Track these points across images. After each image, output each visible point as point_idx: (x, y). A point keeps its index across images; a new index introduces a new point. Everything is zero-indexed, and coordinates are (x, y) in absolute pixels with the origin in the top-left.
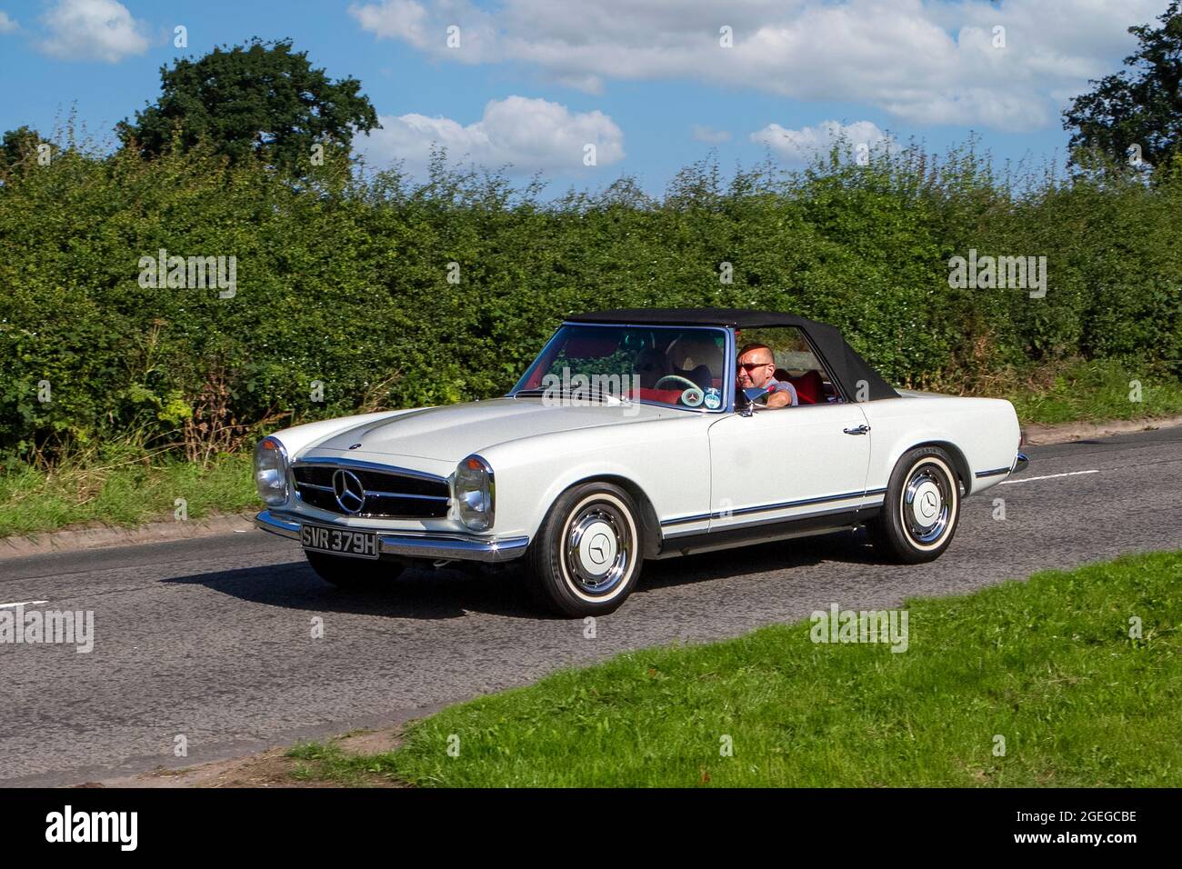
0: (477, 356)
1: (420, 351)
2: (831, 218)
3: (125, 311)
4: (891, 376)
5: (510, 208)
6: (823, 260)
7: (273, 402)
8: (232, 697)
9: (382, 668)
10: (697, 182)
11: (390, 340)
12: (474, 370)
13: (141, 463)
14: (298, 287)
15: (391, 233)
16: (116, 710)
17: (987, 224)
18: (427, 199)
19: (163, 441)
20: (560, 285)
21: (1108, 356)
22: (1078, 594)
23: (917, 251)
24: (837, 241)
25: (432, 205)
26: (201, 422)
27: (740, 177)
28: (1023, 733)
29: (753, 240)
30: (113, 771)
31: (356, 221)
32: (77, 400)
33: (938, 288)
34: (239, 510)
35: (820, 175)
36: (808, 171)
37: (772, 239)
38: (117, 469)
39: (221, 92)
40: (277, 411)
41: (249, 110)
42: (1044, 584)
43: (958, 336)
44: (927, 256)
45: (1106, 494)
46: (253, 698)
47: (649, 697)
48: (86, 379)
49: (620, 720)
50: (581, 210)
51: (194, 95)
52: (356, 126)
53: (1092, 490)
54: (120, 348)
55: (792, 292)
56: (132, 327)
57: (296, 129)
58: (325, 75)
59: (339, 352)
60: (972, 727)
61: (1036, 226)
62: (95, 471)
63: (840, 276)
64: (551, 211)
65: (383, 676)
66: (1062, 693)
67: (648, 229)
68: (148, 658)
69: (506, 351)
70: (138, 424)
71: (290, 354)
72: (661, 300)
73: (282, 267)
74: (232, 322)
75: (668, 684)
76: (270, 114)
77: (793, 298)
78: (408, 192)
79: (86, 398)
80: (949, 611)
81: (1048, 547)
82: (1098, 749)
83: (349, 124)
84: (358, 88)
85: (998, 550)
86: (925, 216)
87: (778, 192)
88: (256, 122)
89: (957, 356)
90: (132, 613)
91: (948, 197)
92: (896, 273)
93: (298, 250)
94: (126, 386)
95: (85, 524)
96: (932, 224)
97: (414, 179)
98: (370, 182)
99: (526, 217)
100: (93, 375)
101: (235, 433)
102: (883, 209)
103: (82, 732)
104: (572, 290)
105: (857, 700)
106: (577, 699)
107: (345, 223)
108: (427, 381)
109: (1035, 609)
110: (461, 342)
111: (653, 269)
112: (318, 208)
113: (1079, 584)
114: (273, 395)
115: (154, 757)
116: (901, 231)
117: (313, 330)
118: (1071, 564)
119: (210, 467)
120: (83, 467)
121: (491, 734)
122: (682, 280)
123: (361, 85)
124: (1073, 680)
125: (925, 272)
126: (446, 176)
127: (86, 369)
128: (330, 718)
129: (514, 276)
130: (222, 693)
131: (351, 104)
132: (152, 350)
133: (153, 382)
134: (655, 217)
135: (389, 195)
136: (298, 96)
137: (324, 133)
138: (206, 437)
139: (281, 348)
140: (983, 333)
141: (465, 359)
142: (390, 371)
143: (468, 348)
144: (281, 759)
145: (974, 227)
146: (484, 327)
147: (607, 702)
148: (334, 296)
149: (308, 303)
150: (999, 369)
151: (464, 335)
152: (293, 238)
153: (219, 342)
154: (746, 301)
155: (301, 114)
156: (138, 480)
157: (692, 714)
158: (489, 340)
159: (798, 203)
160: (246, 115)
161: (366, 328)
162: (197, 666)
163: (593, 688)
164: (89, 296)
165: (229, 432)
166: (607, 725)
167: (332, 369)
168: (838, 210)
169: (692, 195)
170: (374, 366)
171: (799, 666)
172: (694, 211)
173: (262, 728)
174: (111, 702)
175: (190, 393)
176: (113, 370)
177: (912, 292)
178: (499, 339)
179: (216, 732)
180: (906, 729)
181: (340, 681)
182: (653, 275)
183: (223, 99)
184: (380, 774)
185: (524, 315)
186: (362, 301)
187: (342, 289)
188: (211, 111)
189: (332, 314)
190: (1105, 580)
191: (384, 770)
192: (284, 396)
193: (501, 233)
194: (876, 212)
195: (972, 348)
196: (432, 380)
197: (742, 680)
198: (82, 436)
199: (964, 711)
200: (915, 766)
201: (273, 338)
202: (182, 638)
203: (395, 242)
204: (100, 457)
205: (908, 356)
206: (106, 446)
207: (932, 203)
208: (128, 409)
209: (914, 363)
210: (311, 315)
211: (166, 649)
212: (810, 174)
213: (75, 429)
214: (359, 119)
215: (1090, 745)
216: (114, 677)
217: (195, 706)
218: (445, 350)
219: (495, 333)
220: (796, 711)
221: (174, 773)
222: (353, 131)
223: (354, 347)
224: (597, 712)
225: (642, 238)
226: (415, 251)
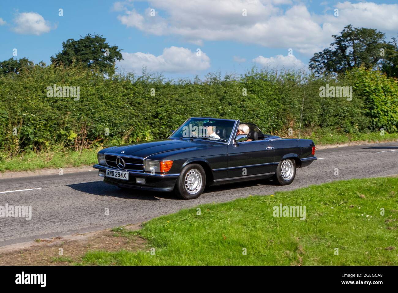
0: (154, 123)
1: (139, 122)
2: (251, 87)
3: (59, 110)
4: (267, 131)
5: (164, 83)
6: (249, 99)
7: (99, 135)
8: (95, 215)
9: (134, 208)
10: (215, 77)
11: (131, 119)
12: (153, 128)
13: (63, 151)
14: (106, 104)
15: (132, 89)
16: (63, 218)
17: (294, 89)
18: (141, 80)
19: (69, 145)
20: (177, 104)
21: (327, 127)
22: (322, 191)
23: (275, 97)
24: (253, 94)
25: (143, 82)
26: (79, 140)
27: (227, 76)
28: (309, 228)
29: (230, 93)
30: (65, 234)
31: (122, 86)
32: (46, 134)
33: (280, 107)
34: (89, 165)
35: (249, 75)
36: (245, 74)
37: (235, 93)
38: (57, 153)
39: (79, 49)
40: (100, 138)
41: (87, 54)
42: (312, 189)
43: (286, 120)
44: (277, 98)
45: (327, 165)
46: (100, 215)
47: (208, 217)
48: (48, 128)
49: (200, 223)
50: (183, 84)
51: (72, 50)
52: (117, 59)
53: (323, 164)
54: (58, 120)
55: (240, 107)
56: (61, 114)
57: (100, 59)
58: (108, 44)
59: (117, 122)
60: (294, 226)
61: (308, 90)
62: (50, 153)
63: (254, 103)
64: (175, 84)
65: (135, 210)
66: (319, 218)
67: (201, 89)
68: (70, 204)
69: (163, 123)
70: (62, 141)
71: (104, 122)
72: (205, 109)
73: (102, 98)
74: (88, 113)
75: (213, 213)
76: (93, 55)
77: (241, 109)
78: (136, 78)
79: (48, 133)
80: (287, 195)
81: (312, 179)
82: (329, 233)
83: (115, 58)
84: (117, 48)
85: (298, 179)
86: (277, 87)
87: (237, 80)
88: (89, 57)
89: (285, 126)
90: (65, 192)
91: (283, 82)
92: (269, 103)
93: (106, 94)
94: (59, 131)
95: (48, 168)
96: (279, 89)
97: (138, 74)
98: (126, 76)
99: (168, 86)
100: (50, 127)
101: (89, 143)
102: (266, 85)
103: (55, 223)
104: (181, 106)
105: (263, 218)
106: (189, 217)
107: (119, 86)
108: (141, 130)
109: (310, 196)
110: (150, 119)
111: (203, 101)
112: (111, 82)
113: (322, 188)
114: (99, 133)
115: (75, 230)
116: (271, 91)
117: (110, 116)
118: (318, 183)
119: (81, 153)
120: (47, 152)
121: (167, 226)
122: (211, 104)
123: (118, 47)
124: (321, 214)
125: (277, 103)
126: (146, 74)
127: (49, 125)
128: (121, 221)
129: (165, 102)
130: (92, 214)
131: (115, 53)
132: (66, 120)
133: (67, 129)
134: (203, 86)
135: (131, 79)
136: (101, 50)
137: (107, 61)
138: (81, 145)
139: (101, 120)
140: (292, 120)
141: (151, 124)
142: (131, 127)
143: (152, 121)
144: (110, 231)
145: (290, 91)
146: (156, 116)
147: (196, 218)
148: (116, 107)
149: (109, 108)
150: (297, 130)
151: (151, 118)
152: (105, 90)
153: (84, 118)
154: (228, 110)
155: (101, 55)
156: (62, 156)
157: (220, 221)
158: (158, 119)
159: (242, 83)
160: (86, 55)
161: (124, 116)
162: (84, 206)
163: (192, 214)
164: (50, 105)
165: (87, 143)
166: (197, 224)
167: (115, 127)
168: (253, 85)
169: (214, 80)
170: (126, 126)
171: (248, 209)
172: (214, 85)
173: (103, 223)
174: (62, 216)
175: (76, 132)
176: (56, 126)
177: (273, 108)
178: (161, 119)
179: (91, 224)
180: (277, 226)
181: (123, 211)
182: (203, 102)
183: (79, 51)
184: (136, 236)
185: (168, 113)
186: (123, 108)
187: (118, 105)
188: (76, 54)
189: (115, 111)
190: (329, 188)
191: (138, 235)
192: (102, 134)
193: (161, 90)
194: (264, 86)
195: (289, 124)
196: (142, 130)
197: (232, 212)
198: (47, 144)
199: (292, 222)
200: (280, 236)
201: (99, 118)
202: (79, 199)
203: (132, 92)
204: (52, 149)
205: (272, 126)
206: (53, 146)
207: (279, 84)
208: (60, 136)
209: (274, 128)
210: (110, 112)
211: (75, 202)
212: (246, 75)
213: (45, 142)
214: (117, 57)
215: (327, 231)
216: (62, 209)
217: (85, 217)
218: (146, 122)
219: (159, 117)
220: (248, 221)
221: (81, 235)
222: (116, 60)
223: (121, 121)
224: (194, 220)
225: (200, 92)
226: (138, 95)
